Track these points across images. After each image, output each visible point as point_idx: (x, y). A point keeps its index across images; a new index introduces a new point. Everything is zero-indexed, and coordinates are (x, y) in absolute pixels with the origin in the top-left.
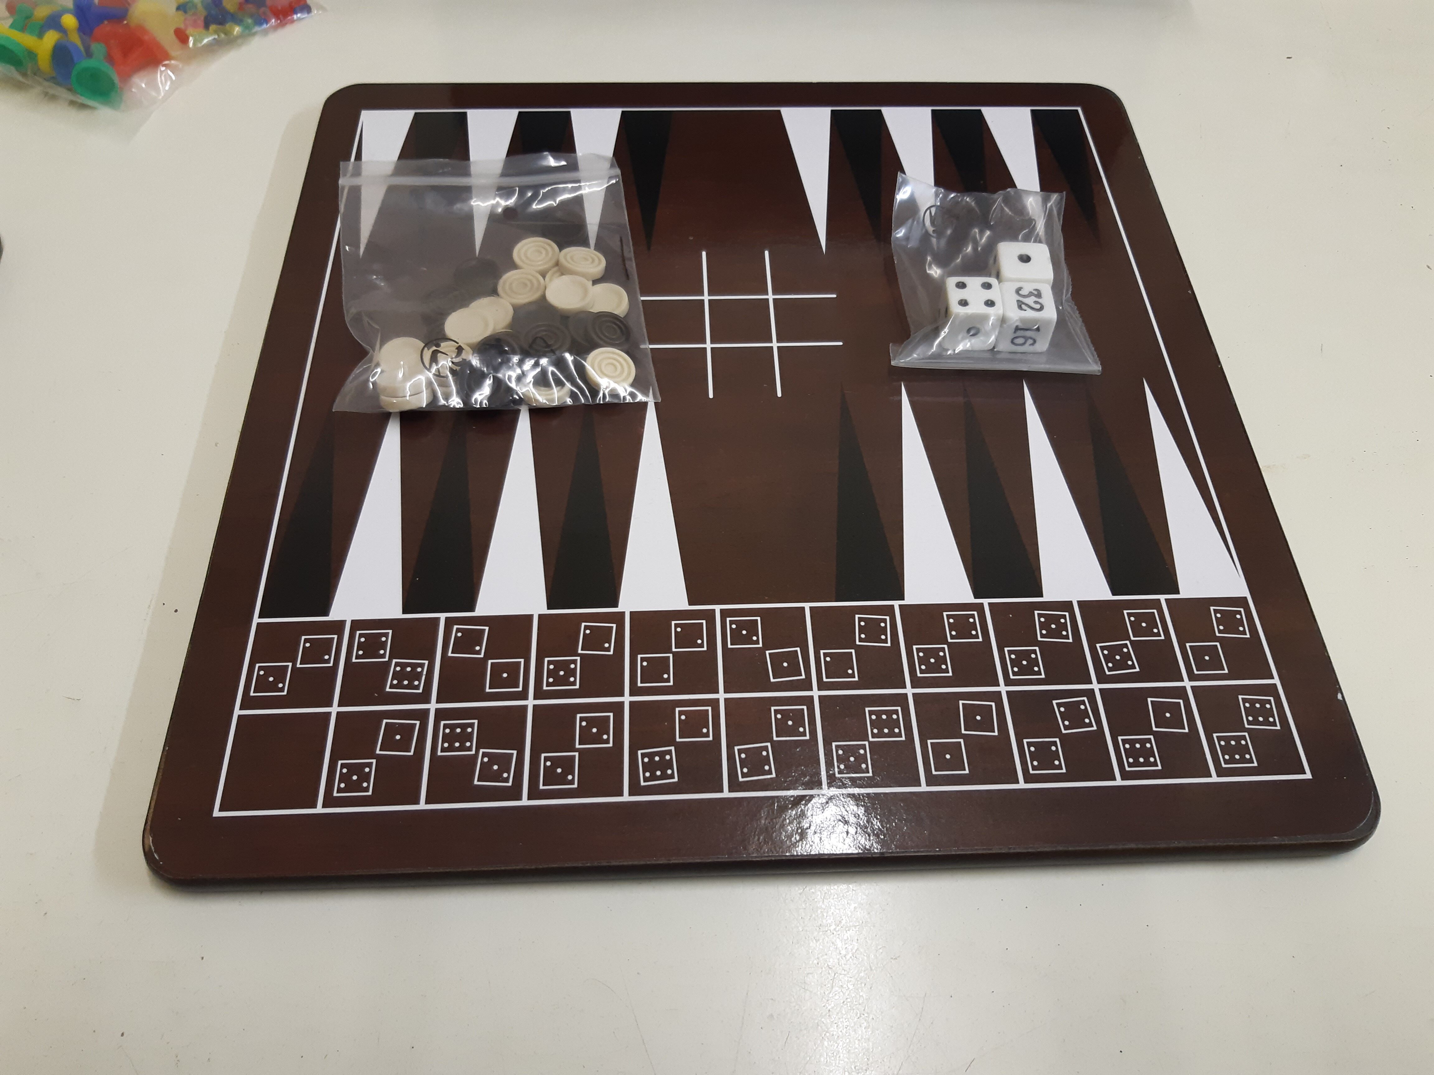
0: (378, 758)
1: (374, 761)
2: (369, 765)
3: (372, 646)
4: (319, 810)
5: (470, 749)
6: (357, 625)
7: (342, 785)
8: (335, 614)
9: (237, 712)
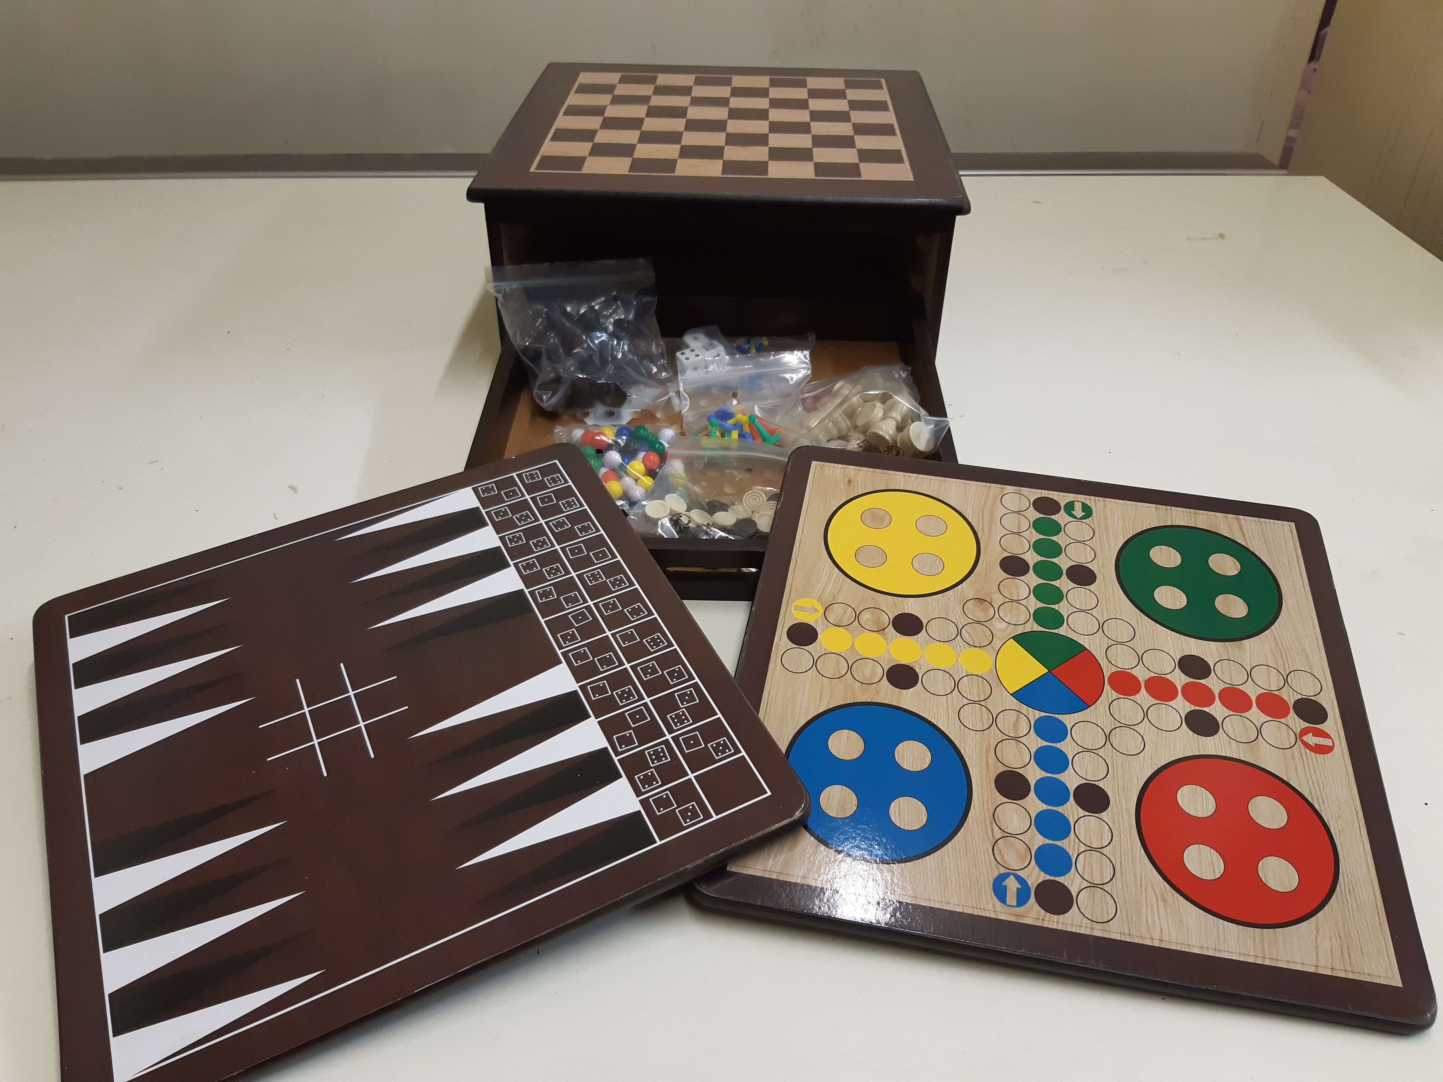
0: (706, 744)
1: (709, 745)
2: (712, 746)
3: (648, 780)
4: (744, 753)
5: (683, 712)
6: (638, 794)
7: (727, 751)
8: (639, 807)
9: (715, 817)
